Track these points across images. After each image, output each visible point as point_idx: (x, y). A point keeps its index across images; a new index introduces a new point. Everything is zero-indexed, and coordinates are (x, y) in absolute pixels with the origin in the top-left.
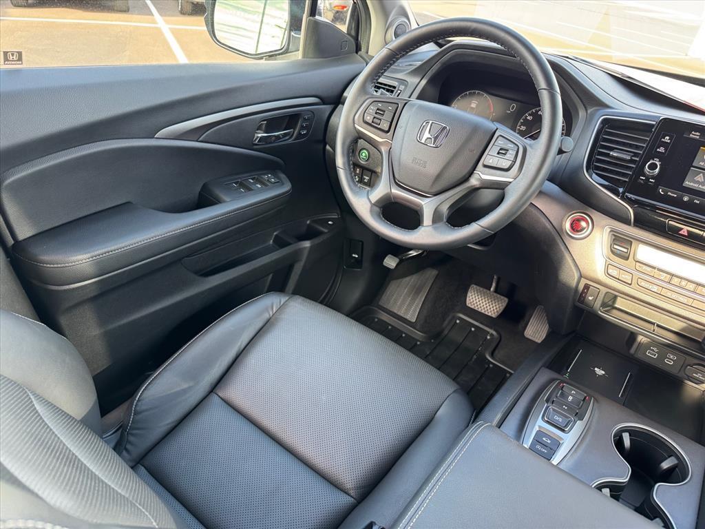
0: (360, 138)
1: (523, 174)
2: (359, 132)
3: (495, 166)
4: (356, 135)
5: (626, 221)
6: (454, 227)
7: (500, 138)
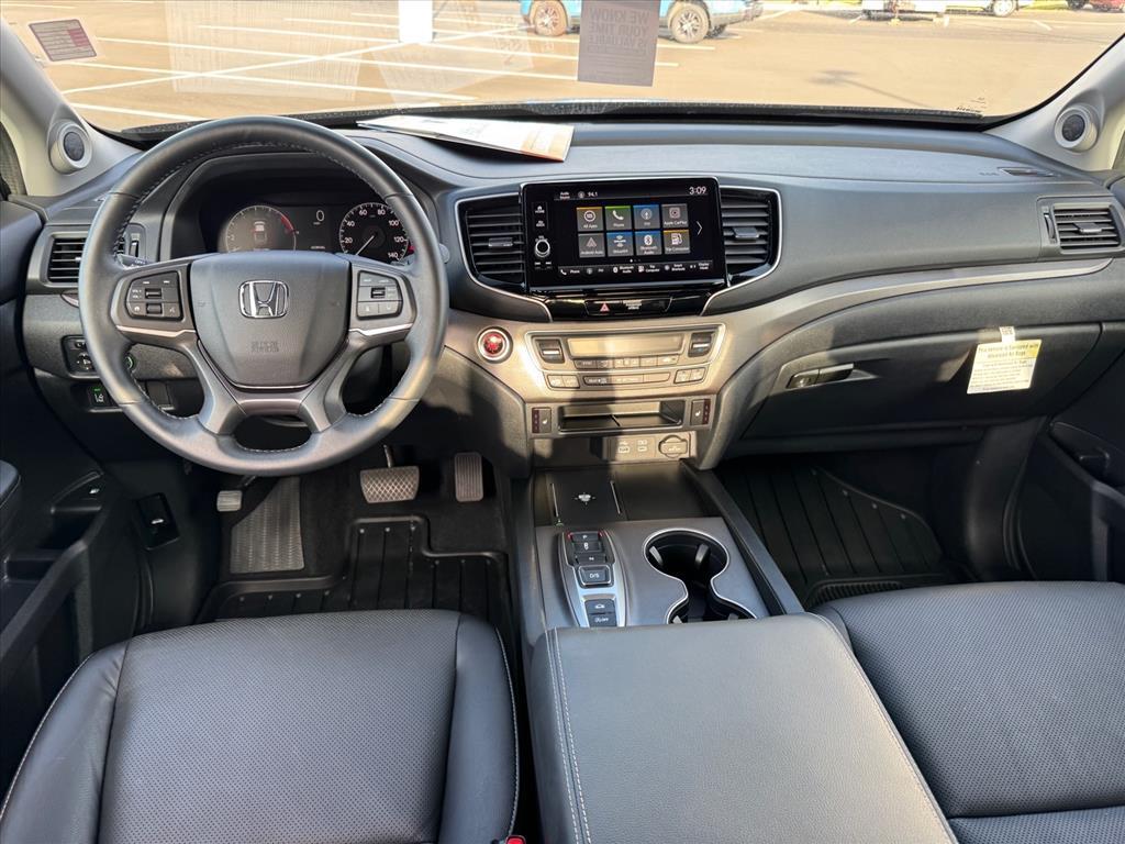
0: (134, 343)
1: (422, 313)
2: (129, 335)
3: (377, 314)
4: (126, 340)
5: (542, 319)
6: (363, 413)
7: (362, 275)
